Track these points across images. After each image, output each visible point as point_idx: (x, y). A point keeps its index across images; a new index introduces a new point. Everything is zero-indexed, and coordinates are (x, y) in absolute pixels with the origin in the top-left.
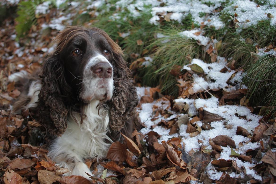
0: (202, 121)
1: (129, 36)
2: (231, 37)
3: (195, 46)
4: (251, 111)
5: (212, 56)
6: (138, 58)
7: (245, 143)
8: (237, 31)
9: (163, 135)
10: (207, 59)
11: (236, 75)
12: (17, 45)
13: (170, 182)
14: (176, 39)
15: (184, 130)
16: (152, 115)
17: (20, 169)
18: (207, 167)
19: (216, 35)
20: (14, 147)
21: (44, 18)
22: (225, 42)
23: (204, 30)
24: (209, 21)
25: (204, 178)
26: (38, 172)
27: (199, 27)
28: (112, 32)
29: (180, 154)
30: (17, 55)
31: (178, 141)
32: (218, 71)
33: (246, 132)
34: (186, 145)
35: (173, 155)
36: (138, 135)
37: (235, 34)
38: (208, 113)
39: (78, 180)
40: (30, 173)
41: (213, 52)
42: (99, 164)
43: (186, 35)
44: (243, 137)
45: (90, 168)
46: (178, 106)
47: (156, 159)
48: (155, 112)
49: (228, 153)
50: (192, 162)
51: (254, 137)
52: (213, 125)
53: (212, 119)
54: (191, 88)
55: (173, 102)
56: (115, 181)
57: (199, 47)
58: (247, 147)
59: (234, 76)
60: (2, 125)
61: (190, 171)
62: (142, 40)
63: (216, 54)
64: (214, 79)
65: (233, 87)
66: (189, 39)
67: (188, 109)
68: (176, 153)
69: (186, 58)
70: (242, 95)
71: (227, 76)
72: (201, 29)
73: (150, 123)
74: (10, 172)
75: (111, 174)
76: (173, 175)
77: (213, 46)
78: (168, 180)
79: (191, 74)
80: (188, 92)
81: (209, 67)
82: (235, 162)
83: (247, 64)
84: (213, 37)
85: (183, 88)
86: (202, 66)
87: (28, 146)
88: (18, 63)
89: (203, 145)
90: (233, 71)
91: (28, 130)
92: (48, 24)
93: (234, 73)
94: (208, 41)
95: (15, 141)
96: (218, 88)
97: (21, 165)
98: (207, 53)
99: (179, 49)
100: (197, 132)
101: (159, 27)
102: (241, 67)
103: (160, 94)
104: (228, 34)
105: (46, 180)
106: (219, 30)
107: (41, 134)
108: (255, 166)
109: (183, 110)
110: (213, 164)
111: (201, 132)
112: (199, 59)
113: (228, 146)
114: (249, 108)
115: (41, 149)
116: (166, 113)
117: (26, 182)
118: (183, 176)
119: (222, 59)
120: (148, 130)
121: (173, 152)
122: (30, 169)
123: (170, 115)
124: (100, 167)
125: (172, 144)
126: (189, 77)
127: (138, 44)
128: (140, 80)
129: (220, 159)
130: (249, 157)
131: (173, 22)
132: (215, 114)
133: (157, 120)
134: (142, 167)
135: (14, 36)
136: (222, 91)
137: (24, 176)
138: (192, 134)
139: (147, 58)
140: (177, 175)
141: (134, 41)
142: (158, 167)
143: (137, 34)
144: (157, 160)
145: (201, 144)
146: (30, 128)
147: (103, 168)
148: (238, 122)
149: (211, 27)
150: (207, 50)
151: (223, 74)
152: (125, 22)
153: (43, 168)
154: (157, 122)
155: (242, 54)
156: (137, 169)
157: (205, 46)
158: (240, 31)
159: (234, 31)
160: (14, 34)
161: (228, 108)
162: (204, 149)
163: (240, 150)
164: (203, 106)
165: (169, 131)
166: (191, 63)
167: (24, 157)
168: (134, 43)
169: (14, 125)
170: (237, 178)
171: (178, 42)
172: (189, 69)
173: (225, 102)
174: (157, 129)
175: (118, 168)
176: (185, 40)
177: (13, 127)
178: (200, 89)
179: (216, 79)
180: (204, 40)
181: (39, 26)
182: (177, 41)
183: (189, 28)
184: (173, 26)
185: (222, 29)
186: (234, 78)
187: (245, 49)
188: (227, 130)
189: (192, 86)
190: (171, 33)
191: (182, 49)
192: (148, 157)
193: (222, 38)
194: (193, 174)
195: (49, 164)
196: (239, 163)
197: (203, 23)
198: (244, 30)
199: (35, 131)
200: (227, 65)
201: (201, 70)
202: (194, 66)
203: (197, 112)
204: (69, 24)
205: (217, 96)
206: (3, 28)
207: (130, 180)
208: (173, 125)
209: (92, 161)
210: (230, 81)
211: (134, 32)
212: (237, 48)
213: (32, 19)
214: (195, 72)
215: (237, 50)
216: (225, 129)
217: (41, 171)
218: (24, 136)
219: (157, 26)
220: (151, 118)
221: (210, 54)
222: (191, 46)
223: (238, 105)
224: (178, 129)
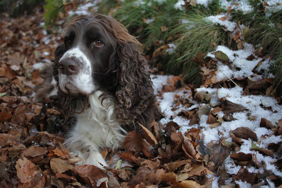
0: (224, 111)
1: (153, 22)
2: (259, 22)
3: (221, 32)
4: (277, 101)
5: (238, 42)
6: (162, 45)
7: (267, 136)
8: (266, 15)
9: (183, 125)
10: (233, 46)
11: (262, 63)
12: (45, 32)
13: (184, 174)
14: (200, 25)
15: (204, 121)
16: (173, 105)
17: (34, 156)
18: (225, 160)
19: (244, 20)
20: (32, 134)
21: (72, 4)
22: (253, 27)
23: (231, 14)
24: (237, 4)
25: (221, 172)
26: (50, 160)
27: (226, 12)
28: (136, 18)
29: (197, 145)
30: (43, 43)
31: (197, 132)
32: (244, 59)
33: (270, 124)
34: (205, 137)
35: (189, 147)
36: (156, 125)
37: (264, 18)
38: (230, 104)
39: (91, 170)
40: (43, 161)
41: (239, 38)
42: (115, 154)
43: (211, 20)
44: (267, 129)
45: (106, 157)
46: (199, 96)
47: (172, 150)
48: (176, 102)
49: (248, 146)
50: (209, 155)
51: (278, 130)
52: (236, 116)
53: (235, 109)
54: (214, 77)
55: (194, 91)
56: (129, 172)
57: (224, 33)
58: (269, 141)
59: (261, 64)
60: (21, 112)
61: (206, 164)
62: (167, 26)
63: (243, 40)
64: (240, 67)
65: (259, 75)
66: (215, 25)
67: (210, 98)
68: (192, 144)
69: (210, 44)
70: (268, 85)
71: (253, 64)
72: (228, 14)
73: (169, 113)
74: (23, 160)
75: (126, 164)
76: (187, 168)
77: (240, 31)
78: (181, 173)
79: (215, 62)
80: (211, 81)
81: (235, 54)
82: (255, 156)
83: (276, 51)
84: (240, 22)
85: (206, 76)
86: (227, 53)
87: (45, 134)
88: (43, 51)
89: (223, 136)
90: (260, 58)
91: (46, 117)
92: (74, 11)
93: (261, 61)
94: (235, 26)
95: (34, 129)
96: (243, 76)
97: (34, 152)
98: (233, 40)
99: (203, 35)
100: (217, 123)
101: (184, 12)
102: (269, 55)
103: (182, 83)
104: (256, 19)
105: (58, 168)
106: (247, 15)
107: (60, 122)
108: (276, 161)
109: (204, 99)
110: (232, 158)
111: (222, 123)
112: (224, 46)
113: (249, 139)
114: (276, 99)
115: (58, 137)
116: (187, 103)
117: (39, 170)
118: (198, 169)
119: (249, 46)
120: (168, 121)
121: (189, 143)
122: (42, 157)
123: (192, 104)
124: (116, 157)
125: (190, 136)
126: (212, 65)
127: (163, 31)
128: (163, 68)
129: (239, 152)
130: (271, 151)
131: (199, 7)
132: (238, 104)
133: (178, 110)
134: (157, 158)
135: (42, 24)
136: (247, 79)
137: (37, 163)
138: (212, 125)
139: (171, 45)
140: (192, 168)
141: (158, 27)
142: (174, 158)
143: (162, 20)
144: (172, 152)
145: (221, 136)
146: (49, 115)
147: (120, 158)
148: (262, 114)
149: (239, 11)
150: (233, 36)
151: (249, 61)
152: (150, 8)
153: (56, 156)
154: (177, 112)
155: (270, 40)
156: (152, 160)
157: (232, 32)
158: (270, 15)
159: (263, 15)
160: (43, 22)
161: (253, 98)
162: (223, 141)
163: (262, 144)
164: (225, 96)
165: (189, 121)
166: (215, 50)
167: (41, 145)
168: (158, 29)
169: (33, 112)
170: (255, 173)
171: (203, 28)
172: (213, 56)
173: (250, 92)
174: (177, 119)
175: (134, 158)
176: (210, 26)
177: (32, 115)
178: (224, 78)
179: (241, 67)
180: (230, 26)
181: (66, 13)
182: (201, 26)
183: (215, 12)
184: (198, 11)
185: (251, 13)
186: (261, 66)
187: (274, 35)
188: (250, 122)
189: (216, 75)
190: (195, 18)
191: (207, 35)
192: (164, 148)
193: (249, 23)
194: (210, 167)
195: (63, 152)
196: (259, 157)
197: (230, 7)
198: (274, 14)
199: (54, 118)
200: (254, 53)
201: (226, 58)
202: (219, 53)
203: (220, 102)
204: (95, 10)
205: (242, 85)
206: (33, 16)
207: (143, 171)
208: (193, 116)
209: (108, 151)
210: (256, 69)
211: (159, 17)
212: (266, 34)
213: (60, 6)
214: (220, 60)
215: (265, 36)
216: (248, 120)
217: (53, 159)
218: (43, 123)
219: (182, 12)
220: (171, 108)
221: (236, 40)
222: (216, 32)
223: (264, 95)
224: (198, 120)
